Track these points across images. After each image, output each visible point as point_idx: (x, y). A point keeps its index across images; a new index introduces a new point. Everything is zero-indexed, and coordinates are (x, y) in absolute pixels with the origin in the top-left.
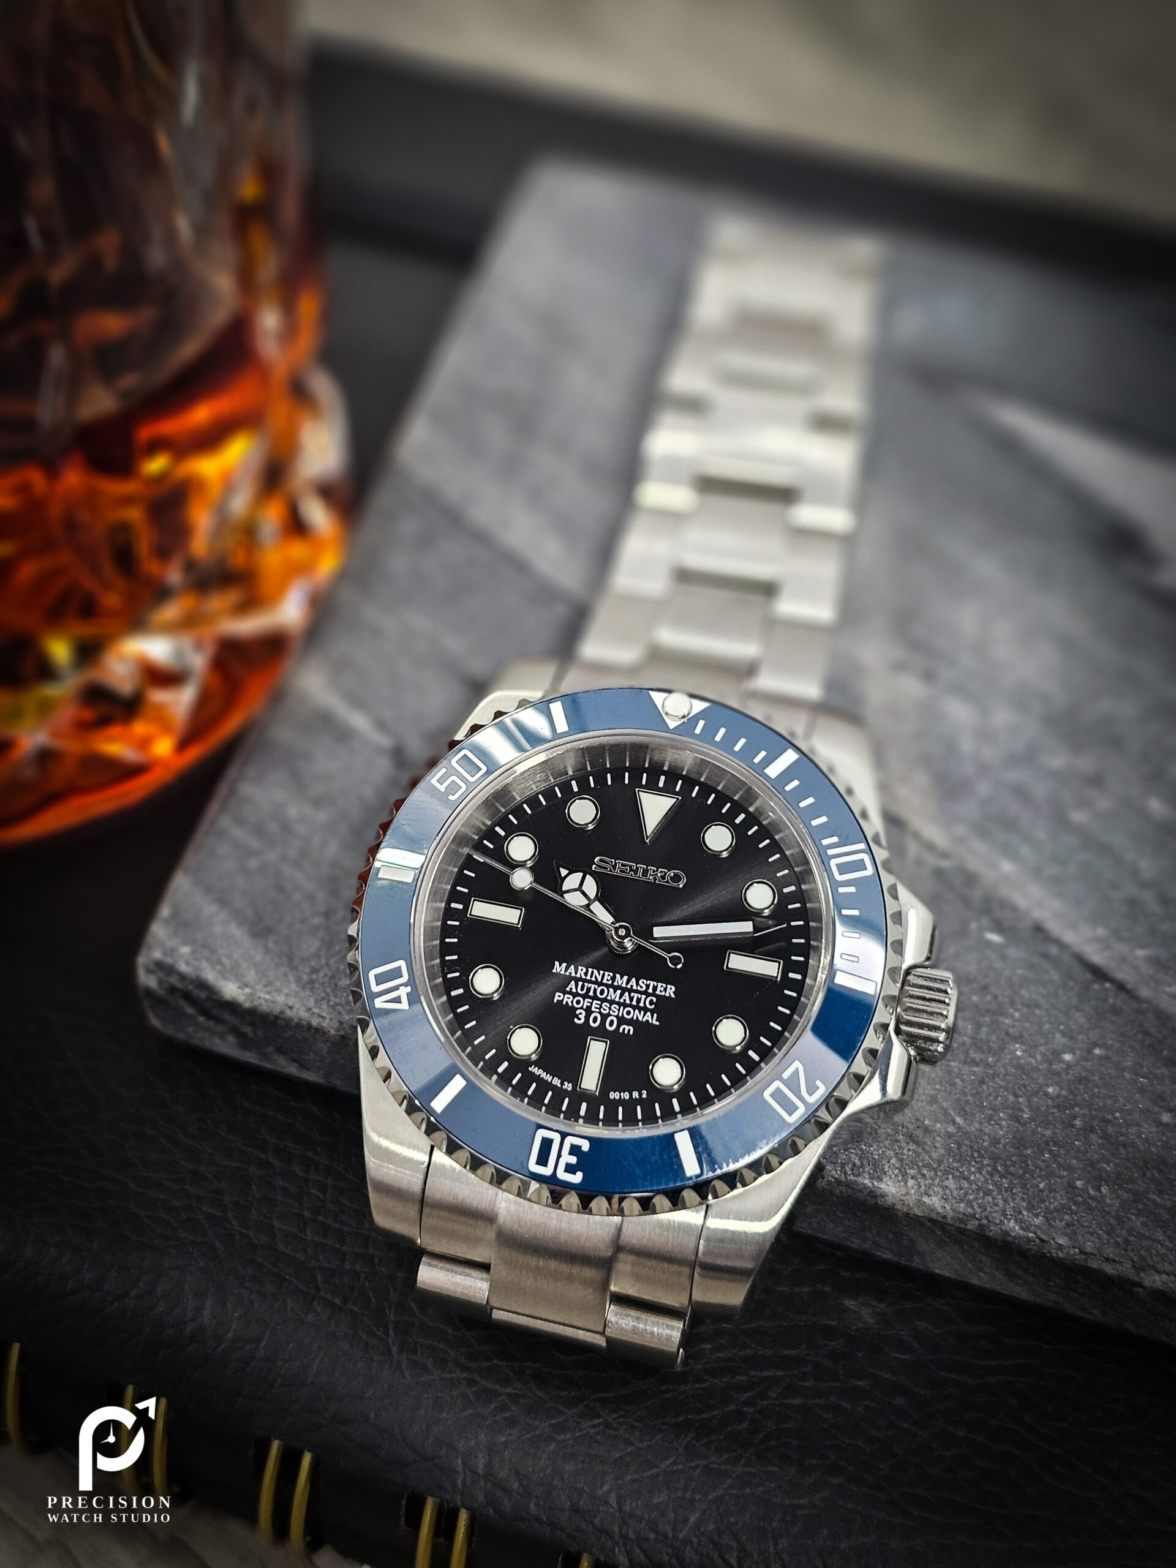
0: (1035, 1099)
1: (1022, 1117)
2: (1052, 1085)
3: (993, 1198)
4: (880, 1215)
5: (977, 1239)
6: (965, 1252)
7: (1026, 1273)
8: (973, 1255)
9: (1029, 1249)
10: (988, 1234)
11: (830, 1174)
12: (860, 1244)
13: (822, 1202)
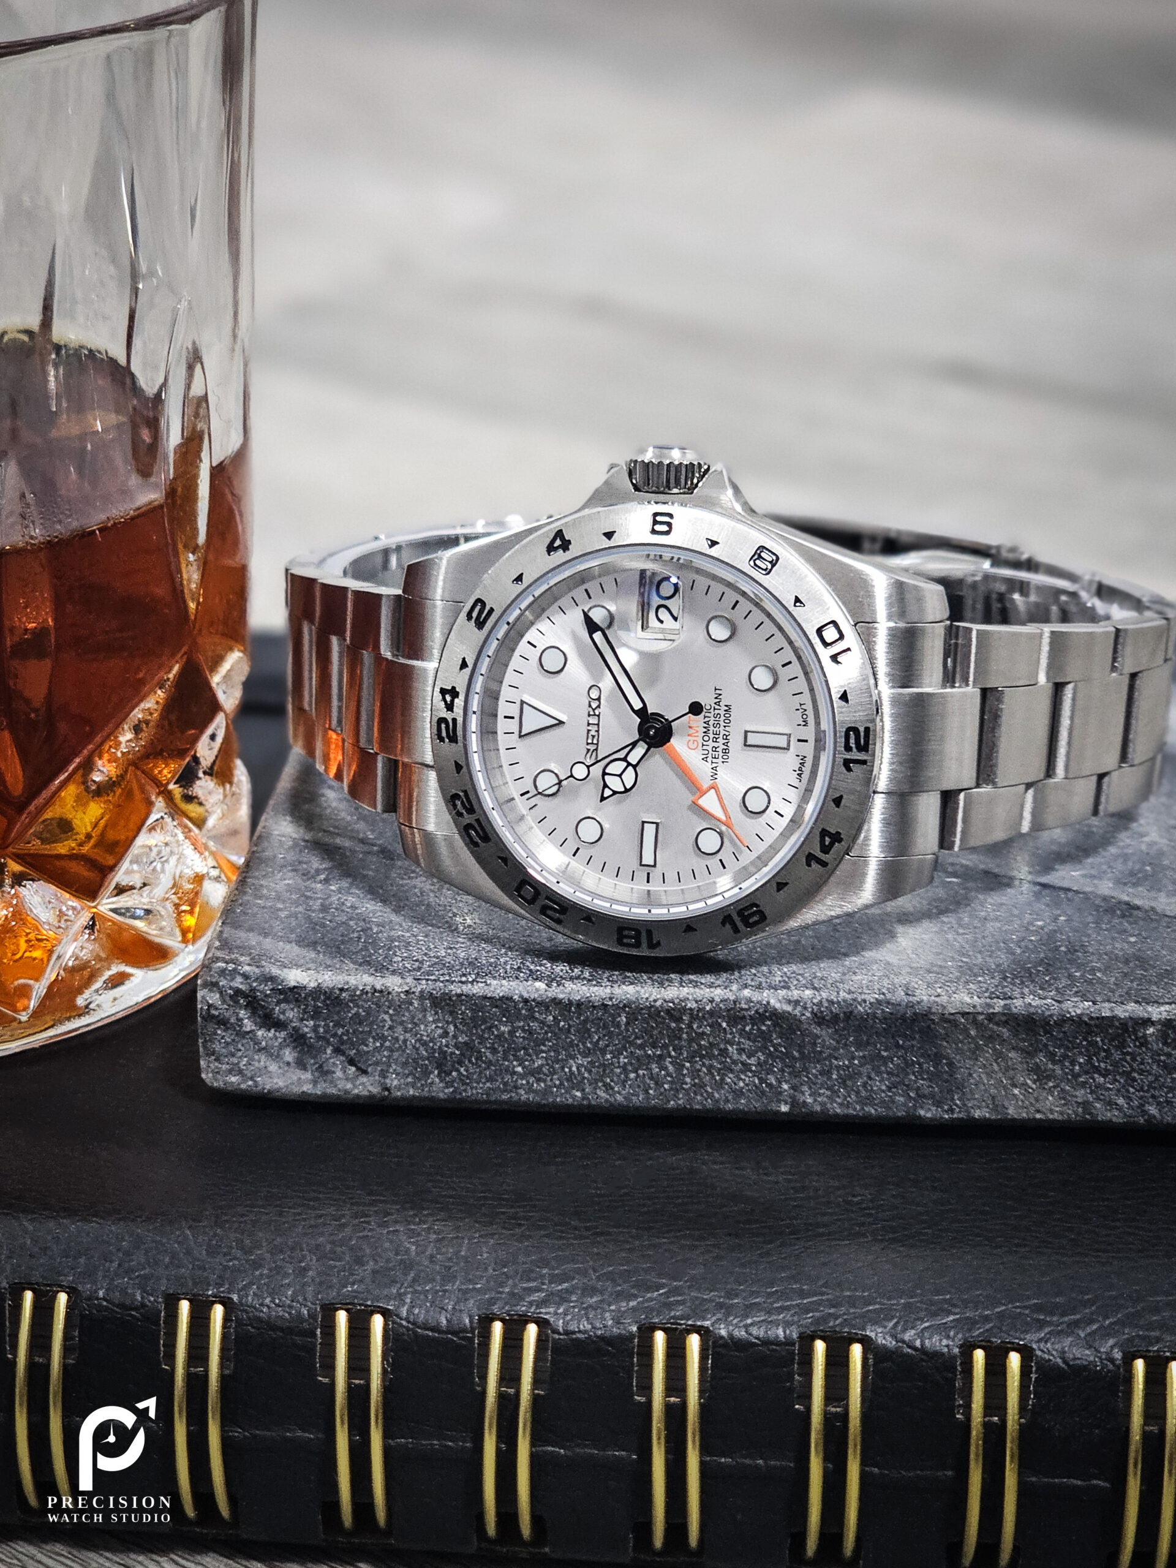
4: (920, 1031)
5: (1006, 1023)
6: (998, 1055)
7: (1054, 1062)
8: (1005, 1059)
9: (1051, 1016)
10: (1015, 1010)
11: (871, 998)
12: (905, 1105)
13: (867, 1040)
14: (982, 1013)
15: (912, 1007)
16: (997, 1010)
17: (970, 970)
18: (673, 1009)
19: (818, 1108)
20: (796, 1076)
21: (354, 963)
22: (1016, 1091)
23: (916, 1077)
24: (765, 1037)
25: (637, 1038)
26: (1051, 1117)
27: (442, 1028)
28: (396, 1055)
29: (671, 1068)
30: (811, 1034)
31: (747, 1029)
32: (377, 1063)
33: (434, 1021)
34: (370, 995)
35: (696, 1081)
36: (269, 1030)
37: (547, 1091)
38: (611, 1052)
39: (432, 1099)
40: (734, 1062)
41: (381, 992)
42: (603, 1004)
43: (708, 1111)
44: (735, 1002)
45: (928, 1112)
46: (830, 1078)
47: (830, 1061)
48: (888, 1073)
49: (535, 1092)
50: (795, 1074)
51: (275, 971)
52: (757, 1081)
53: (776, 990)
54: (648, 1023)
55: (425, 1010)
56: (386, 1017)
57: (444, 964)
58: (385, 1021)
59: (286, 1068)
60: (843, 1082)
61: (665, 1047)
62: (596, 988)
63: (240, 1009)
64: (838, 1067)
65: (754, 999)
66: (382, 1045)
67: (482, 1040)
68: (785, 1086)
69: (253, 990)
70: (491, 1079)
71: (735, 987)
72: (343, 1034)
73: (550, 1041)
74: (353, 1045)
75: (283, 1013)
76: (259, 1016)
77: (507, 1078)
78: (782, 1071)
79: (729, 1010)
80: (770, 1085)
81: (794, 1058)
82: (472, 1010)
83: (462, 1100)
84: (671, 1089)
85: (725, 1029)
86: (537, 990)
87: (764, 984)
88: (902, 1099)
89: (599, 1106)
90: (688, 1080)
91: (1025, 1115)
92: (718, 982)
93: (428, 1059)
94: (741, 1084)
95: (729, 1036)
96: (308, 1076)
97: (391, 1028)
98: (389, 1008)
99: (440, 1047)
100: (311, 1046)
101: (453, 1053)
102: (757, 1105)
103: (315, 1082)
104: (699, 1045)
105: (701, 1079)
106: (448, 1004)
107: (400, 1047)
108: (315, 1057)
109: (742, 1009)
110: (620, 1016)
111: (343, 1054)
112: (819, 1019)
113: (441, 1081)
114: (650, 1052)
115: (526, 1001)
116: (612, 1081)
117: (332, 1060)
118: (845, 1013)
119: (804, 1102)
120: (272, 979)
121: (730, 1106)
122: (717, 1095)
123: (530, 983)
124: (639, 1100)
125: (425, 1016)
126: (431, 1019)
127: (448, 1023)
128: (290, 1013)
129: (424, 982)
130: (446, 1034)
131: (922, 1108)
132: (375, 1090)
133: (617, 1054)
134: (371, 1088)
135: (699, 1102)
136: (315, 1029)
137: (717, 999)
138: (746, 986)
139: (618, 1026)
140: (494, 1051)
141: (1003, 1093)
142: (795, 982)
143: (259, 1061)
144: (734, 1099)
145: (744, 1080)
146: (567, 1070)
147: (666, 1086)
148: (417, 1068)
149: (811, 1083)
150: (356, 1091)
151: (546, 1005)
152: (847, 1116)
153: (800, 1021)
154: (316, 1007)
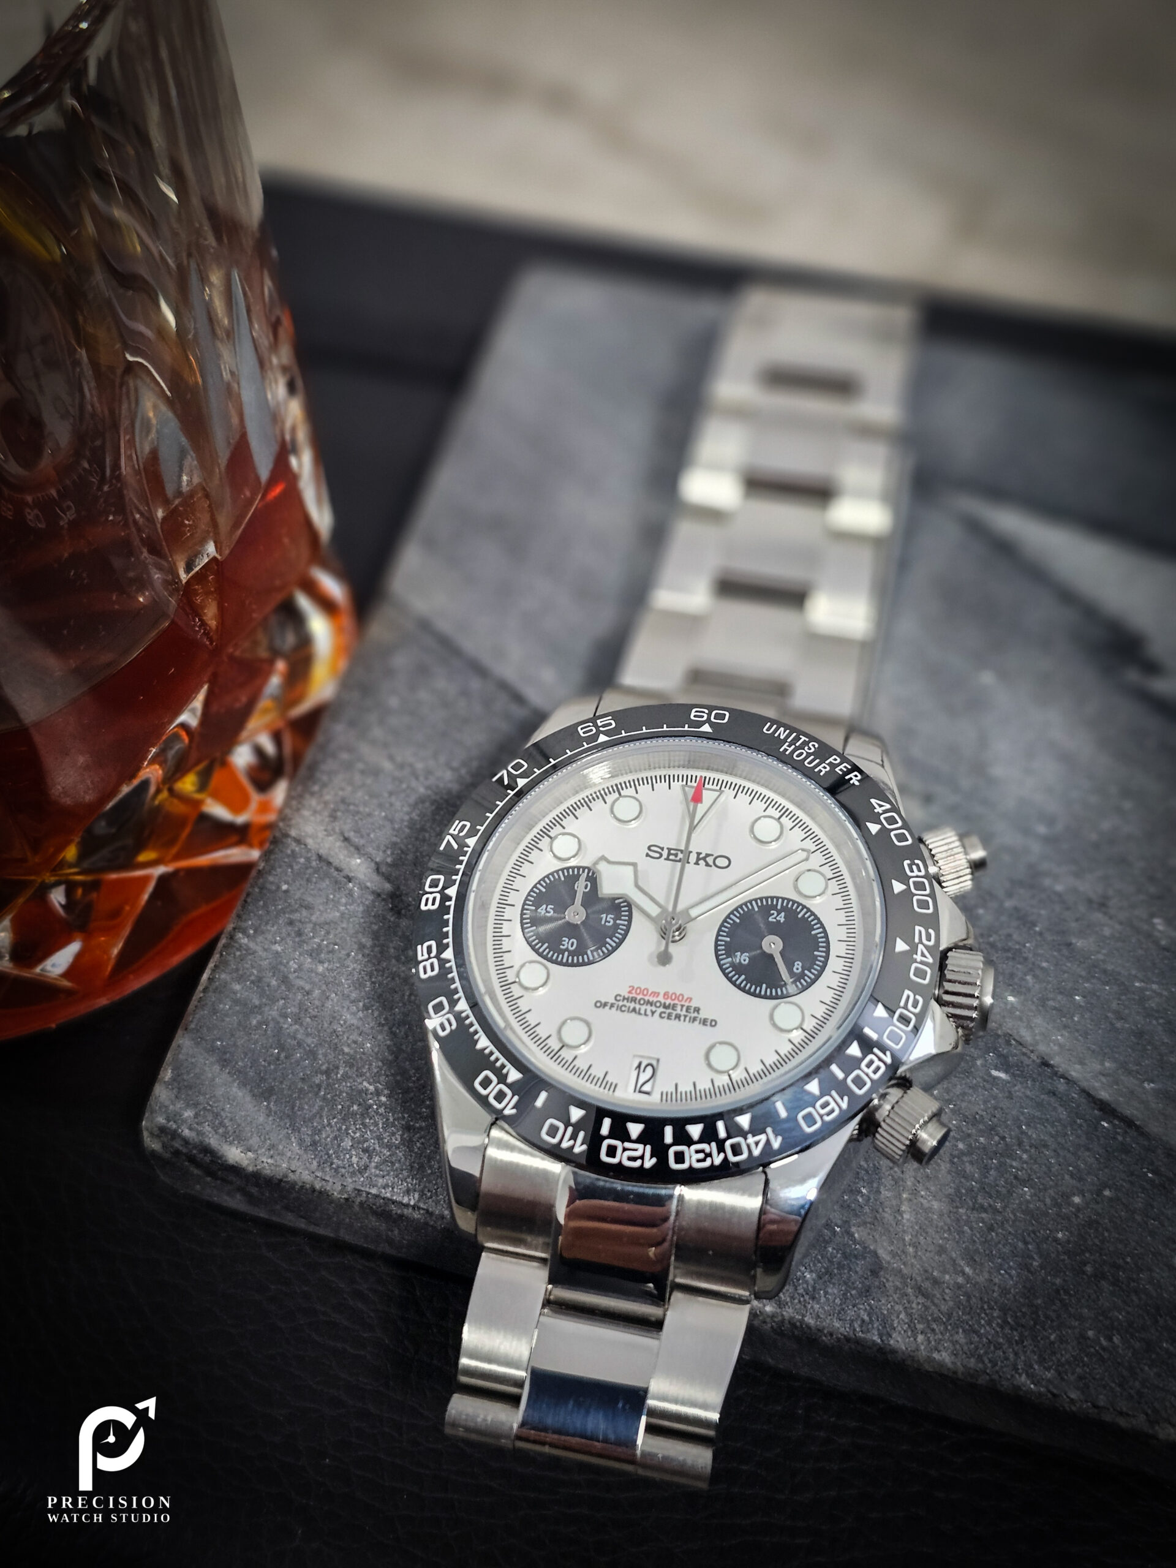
0: (1045, 1246)
1: (1031, 1264)
2: (1061, 1231)
3: (1004, 1353)
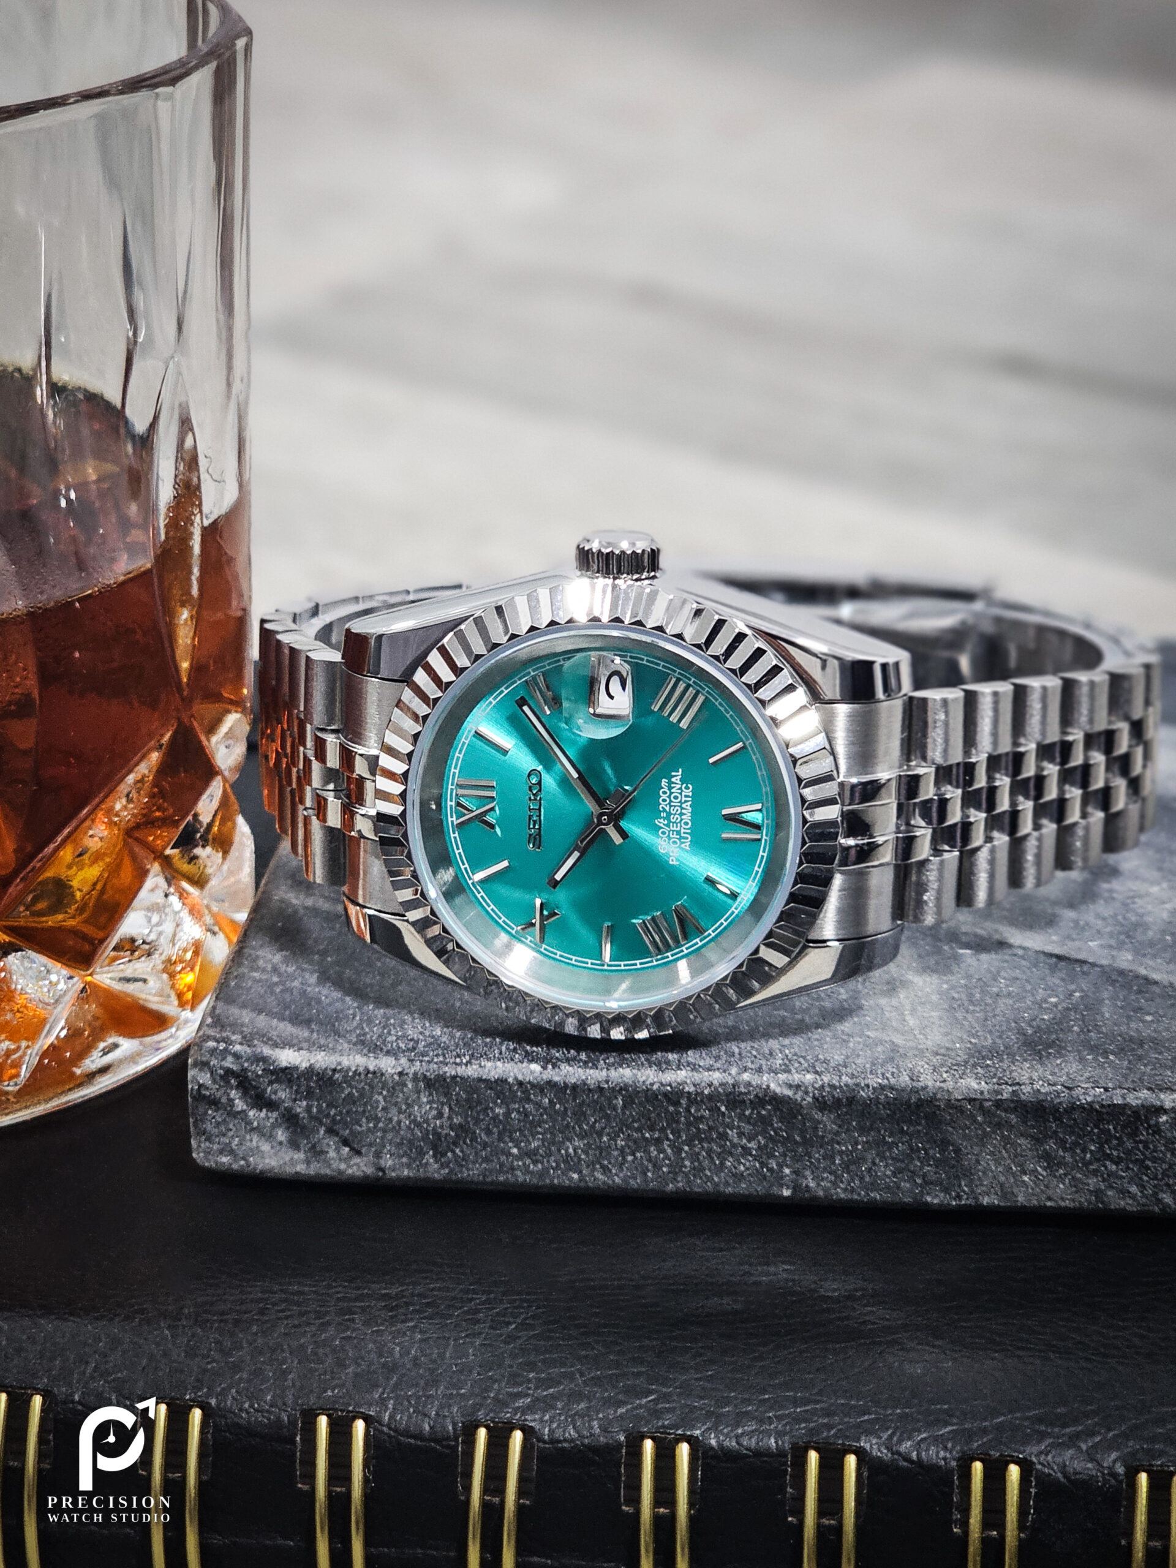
0: (1034, 1023)
1: (1027, 1032)
2: (1045, 1015)
4: (926, 1118)
5: (1014, 1110)
6: (1006, 1140)
7: (1065, 1149)
8: (1015, 1145)
9: (1060, 1103)
10: (1023, 1097)
11: (874, 1081)
12: (911, 1191)
13: (871, 1125)
14: (989, 1100)
15: (917, 1092)
16: (1005, 1096)
17: (980, 1052)
18: (671, 1093)
19: (821, 1193)
20: (797, 1161)
21: (349, 1042)
22: (1026, 1178)
23: (921, 1162)
24: (765, 1122)
25: (633, 1121)
26: (1063, 1204)
27: (437, 1108)
28: (389, 1136)
29: (669, 1151)
30: (812, 1119)
31: (747, 1113)
32: (371, 1145)
33: (429, 1102)
34: (363, 1076)
35: (696, 1164)
36: (261, 1110)
37: (544, 1173)
38: (608, 1134)
39: (427, 1180)
40: (734, 1146)
41: (374, 1073)
42: (599, 1087)
43: (707, 1193)
44: (734, 1086)
45: (934, 1199)
46: (834, 1163)
47: (832, 1146)
48: (893, 1159)
49: (532, 1173)
50: (797, 1159)
51: (267, 1051)
52: (757, 1165)
53: (776, 1074)
54: (645, 1108)
55: (419, 1092)
56: (380, 1098)
57: (439, 1045)
58: (377, 1102)
59: (278, 1148)
60: (846, 1167)
61: (663, 1130)
62: (592, 1071)
63: (232, 1089)
64: (841, 1153)
65: (754, 1083)
66: (375, 1126)
67: (477, 1121)
68: (787, 1171)
69: (244, 1070)
70: (486, 1160)
71: (734, 1071)
72: (335, 1115)
73: (546, 1122)
74: (346, 1125)
75: (275, 1093)
76: (251, 1097)
77: (503, 1158)
78: (785, 1155)
79: (728, 1095)
80: (771, 1170)
81: (796, 1142)
82: (465, 1091)
83: (458, 1182)
84: (669, 1172)
85: (723, 1113)
86: (532, 1072)
87: (764, 1067)
88: (908, 1185)
89: (598, 1188)
90: (687, 1163)
91: (1036, 1203)
92: (718, 1065)
93: (423, 1139)
94: (742, 1168)
95: (727, 1120)
96: (301, 1155)
97: (384, 1109)
98: (383, 1089)
99: (434, 1129)
100: (304, 1127)
101: (447, 1135)
102: (760, 1189)
103: (308, 1162)
104: (698, 1129)
105: (700, 1163)
106: (442, 1086)
107: (394, 1127)
108: (308, 1138)
109: (741, 1093)
110: (616, 1098)
111: (337, 1134)
112: (821, 1104)
113: (436, 1162)
114: (647, 1135)
115: (520, 1084)
116: (610, 1163)
117: (326, 1141)
118: (847, 1098)
119: (807, 1186)
120: (264, 1059)
121: (730, 1190)
122: (716, 1179)
123: (525, 1064)
124: (636, 1183)
125: (419, 1097)
126: (425, 1100)
127: (443, 1104)
128: (283, 1094)
129: (418, 1063)
130: (440, 1115)
131: (928, 1194)
132: (370, 1171)
133: (613, 1138)
134: (365, 1169)
135: (698, 1185)
136: (308, 1109)
137: (716, 1083)
138: (746, 1069)
139: (615, 1108)
140: (489, 1132)
141: (1012, 1180)
142: (796, 1065)
143: (251, 1140)
144: (734, 1182)
145: (744, 1165)
146: (563, 1152)
147: (665, 1169)
148: (412, 1149)
149: (814, 1168)
150: (350, 1171)
151: (543, 1087)
152: (852, 1200)
153: (801, 1107)
154: (309, 1087)
